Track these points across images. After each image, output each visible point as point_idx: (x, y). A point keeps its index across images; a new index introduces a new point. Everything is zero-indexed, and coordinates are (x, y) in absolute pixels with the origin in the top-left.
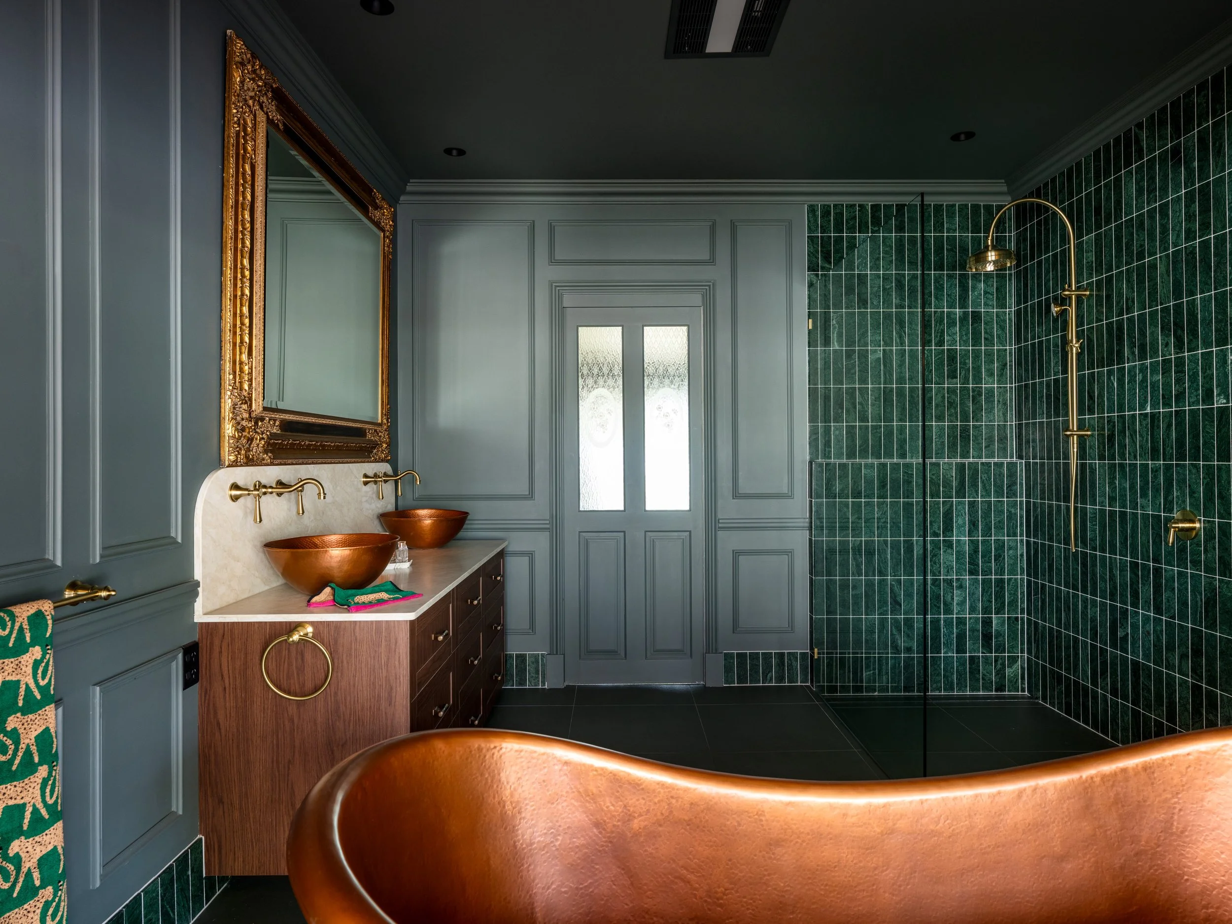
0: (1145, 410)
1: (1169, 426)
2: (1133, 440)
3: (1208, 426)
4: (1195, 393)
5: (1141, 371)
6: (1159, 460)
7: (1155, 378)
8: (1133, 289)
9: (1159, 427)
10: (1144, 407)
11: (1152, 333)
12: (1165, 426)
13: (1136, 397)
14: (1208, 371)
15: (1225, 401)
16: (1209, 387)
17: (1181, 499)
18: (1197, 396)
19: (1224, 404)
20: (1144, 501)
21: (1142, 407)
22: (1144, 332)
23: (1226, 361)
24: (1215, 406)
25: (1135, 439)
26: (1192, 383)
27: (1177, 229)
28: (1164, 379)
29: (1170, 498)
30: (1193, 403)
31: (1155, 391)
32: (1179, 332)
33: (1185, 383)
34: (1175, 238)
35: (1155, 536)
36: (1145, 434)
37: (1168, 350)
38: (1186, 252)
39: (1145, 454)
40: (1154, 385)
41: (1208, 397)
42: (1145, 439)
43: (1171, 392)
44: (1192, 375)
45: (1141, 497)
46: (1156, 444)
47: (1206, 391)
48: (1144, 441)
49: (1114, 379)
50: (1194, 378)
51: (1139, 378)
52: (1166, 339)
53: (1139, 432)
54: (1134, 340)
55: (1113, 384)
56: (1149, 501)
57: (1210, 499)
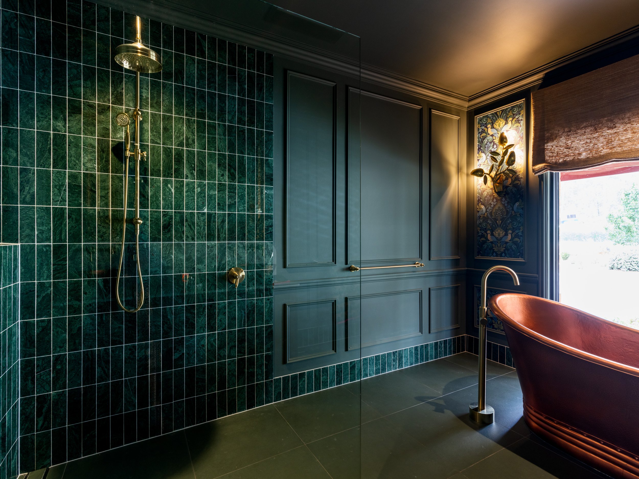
0: (203, 210)
1: (223, 221)
2: (191, 228)
3: (251, 223)
4: (242, 205)
5: (199, 186)
6: (214, 240)
7: (212, 192)
8: (193, 133)
9: (214, 222)
10: (202, 209)
11: (211, 166)
12: (220, 221)
13: (194, 202)
14: (251, 195)
15: (261, 212)
16: (252, 203)
17: (231, 262)
18: (244, 207)
19: (261, 213)
20: (200, 266)
21: (200, 208)
22: (203, 163)
23: (263, 192)
24: (255, 213)
25: (192, 227)
26: (240, 199)
27: (233, 113)
28: (220, 194)
29: (223, 262)
30: (241, 210)
31: (212, 200)
32: (232, 171)
33: (235, 199)
34: (230, 118)
35: (210, 286)
36: (202, 225)
37: (223, 178)
38: (238, 129)
39: (202, 237)
40: (211, 197)
41: (251, 208)
42: (202, 228)
43: (225, 202)
44: (241, 195)
45: (198, 263)
46: (212, 232)
47: (250, 205)
48: (201, 230)
49: (172, 187)
50: (242, 197)
51: (197, 190)
52: (222, 172)
53: (197, 223)
54: (193, 166)
55: (170, 190)
56: (205, 265)
57: (251, 260)
